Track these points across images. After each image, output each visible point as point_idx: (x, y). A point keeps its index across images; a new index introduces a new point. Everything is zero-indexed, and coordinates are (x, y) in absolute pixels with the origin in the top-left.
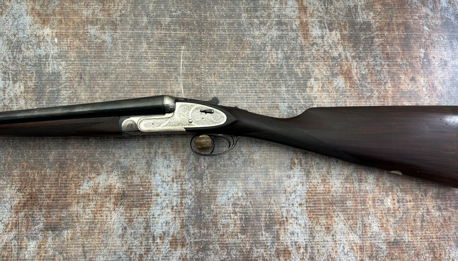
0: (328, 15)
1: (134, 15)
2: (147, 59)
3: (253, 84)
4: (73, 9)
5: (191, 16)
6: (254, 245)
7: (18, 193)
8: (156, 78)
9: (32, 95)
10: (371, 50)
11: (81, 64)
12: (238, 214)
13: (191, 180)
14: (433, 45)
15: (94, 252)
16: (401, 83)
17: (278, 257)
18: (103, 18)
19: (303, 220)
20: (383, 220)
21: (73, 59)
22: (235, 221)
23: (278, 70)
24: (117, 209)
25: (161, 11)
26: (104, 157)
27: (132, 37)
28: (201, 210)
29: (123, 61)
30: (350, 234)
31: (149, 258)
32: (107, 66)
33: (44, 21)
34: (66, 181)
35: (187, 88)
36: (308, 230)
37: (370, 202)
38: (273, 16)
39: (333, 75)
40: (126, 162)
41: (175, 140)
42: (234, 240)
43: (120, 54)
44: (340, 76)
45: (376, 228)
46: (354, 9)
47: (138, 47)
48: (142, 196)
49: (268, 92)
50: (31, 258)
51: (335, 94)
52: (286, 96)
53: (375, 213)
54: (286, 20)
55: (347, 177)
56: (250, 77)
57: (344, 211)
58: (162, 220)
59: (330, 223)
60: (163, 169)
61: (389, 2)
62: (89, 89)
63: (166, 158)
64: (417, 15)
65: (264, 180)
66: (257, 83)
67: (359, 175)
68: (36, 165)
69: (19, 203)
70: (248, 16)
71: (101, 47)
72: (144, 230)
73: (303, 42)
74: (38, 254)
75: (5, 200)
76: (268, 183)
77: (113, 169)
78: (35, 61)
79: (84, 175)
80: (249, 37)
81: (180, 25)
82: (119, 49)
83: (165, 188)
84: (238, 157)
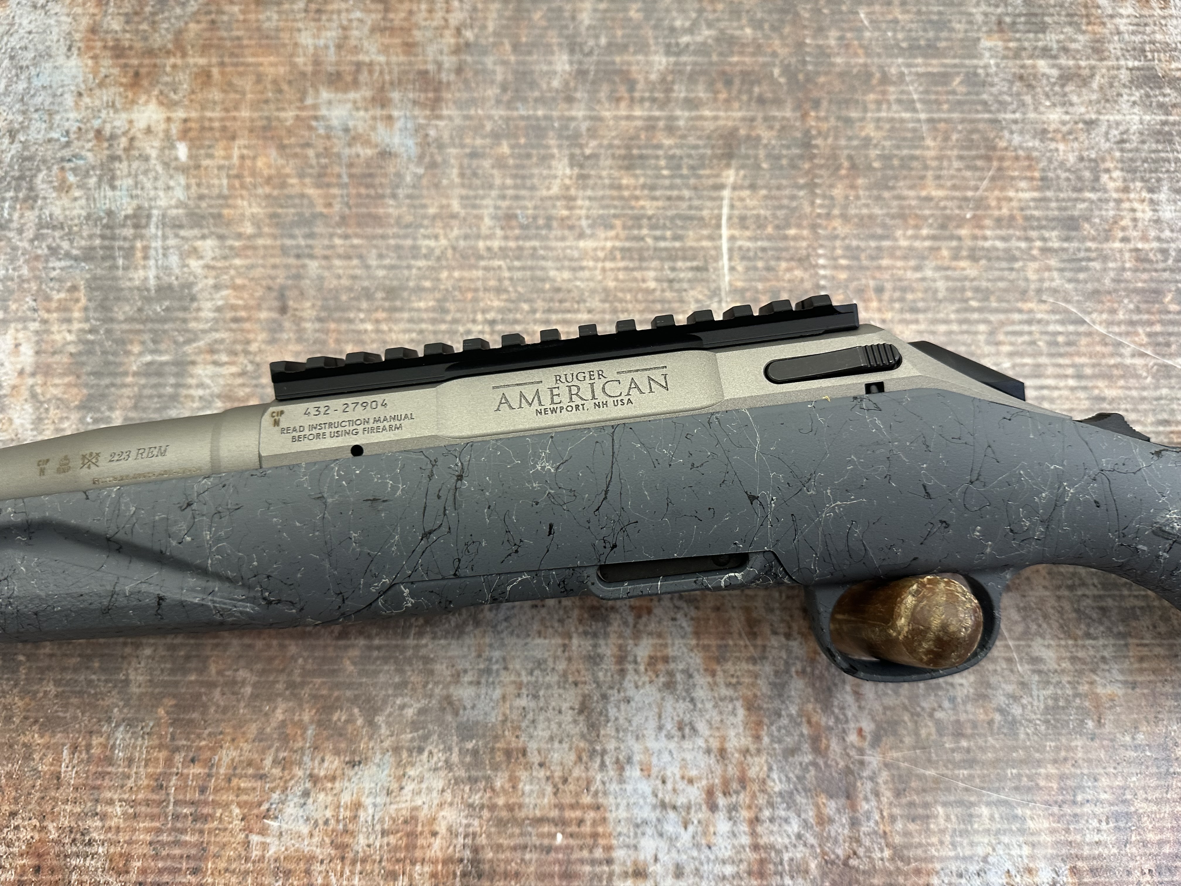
1: (516, 47)
2: (571, 228)
3: (1061, 339)
4: (259, 29)
5: (759, 46)
9: (69, 385)
11: (284, 251)
13: (799, 798)
18: (382, 59)
21: (250, 231)
23: (1166, 275)
25: (628, 31)
26: (382, 678)
27: (508, 136)
29: (466, 237)
32: (399, 257)
33: (137, 74)
34: (203, 790)
38: (1114, 47)
40: (482, 701)
43: (456, 206)
47: (532, 176)
49: (1138, 377)
54: (1174, 65)
56: (1043, 307)
60: (663, 742)
63: (670, 686)
66: (1078, 334)
68: (66, 707)
70: (1007, 48)
71: (371, 175)
77: (425, 738)
78: (91, 237)
79: (284, 764)
80: (1021, 132)
81: (711, 85)
82: (452, 185)
83: (672, 840)
84: (1023, 685)
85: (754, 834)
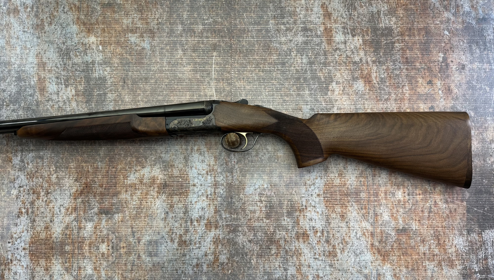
0: (352, 21)
1: (170, 23)
2: (182, 65)
3: (278, 88)
4: (114, 19)
5: (222, 23)
6: (277, 229)
7: (75, 183)
8: (191, 83)
9: (83, 98)
10: (391, 55)
11: (124, 70)
12: (264, 203)
13: (223, 173)
14: (452, 49)
15: (141, 233)
16: (419, 86)
17: (298, 239)
18: (141, 26)
19: (321, 208)
20: (392, 210)
21: (116, 66)
22: (261, 208)
23: (302, 74)
24: (160, 196)
25: (194, 19)
26: (148, 153)
27: (169, 45)
28: (231, 198)
29: (161, 67)
30: (362, 222)
31: (188, 238)
32: (147, 71)
33: (89, 29)
34: (115, 173)
35: (218, 92)
36: (324, 217)
37: (383, 195)
38: (299, 22)
39: (354, 79)
40: (166, 157)
41: (208, 139)
42: (260, 224)
43: (158, 60)
44: (360, 80)
45: (386, 217)
46: (377, 15)
47: (174, 53)
48: (182, 186)
49: (293, 96)
50: (89, 236)
51: (354, 97)
52: (309, 99)
53: (387, 204)
54: (311, 26)
55: (362, 172)
56: (276, 82)
57: (358, 202)
58: (198, 206)
59: (345, 211)
60: (199, 163)
61: (411, 7)
62: (132, 93)
63: (201, 154)
64: (439, 19)
65: (287, 174)
66: (282, 87)
67: (373, 171)
68: (89, 159)
69: (76, 191)
70: (275, 23)
71: (141, 53)
72: (183, 214)
73: (327, 47)
74: (95, 233)
75: (65, 188)
76: (290, 176)
77: (156, 163)
78: (83, 67)
79: (130, 168)
80: (276, 43)
81: (212, 32)
82: (157, 56)
83: (200, 180)
84: (264, 154)
85: (215, 179)
